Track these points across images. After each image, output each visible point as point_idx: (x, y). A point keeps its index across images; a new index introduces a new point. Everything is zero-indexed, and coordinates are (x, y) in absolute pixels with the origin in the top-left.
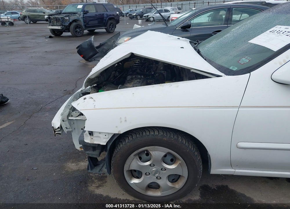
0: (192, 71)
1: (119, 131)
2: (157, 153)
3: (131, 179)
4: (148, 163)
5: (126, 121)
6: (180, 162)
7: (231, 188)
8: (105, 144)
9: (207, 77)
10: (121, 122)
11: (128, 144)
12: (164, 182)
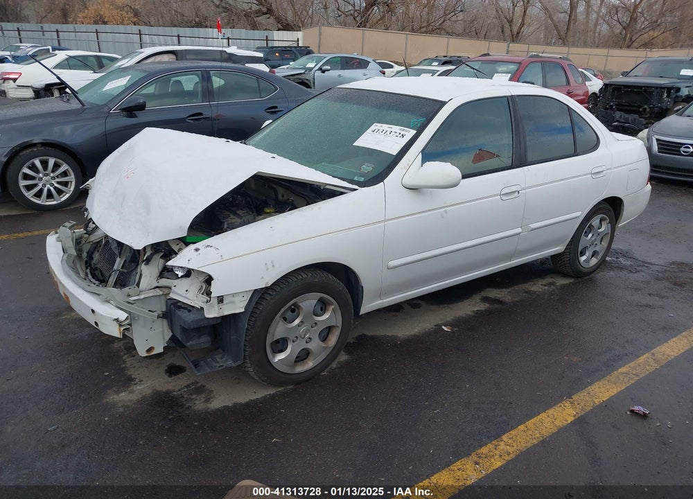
0: (327, 187)
1: (267, 283)
2: (308, 302)
3: (274, 357)
4: (297, 322)
5: (273, 266)
6: (333, 307)
7: (369, 334)
8: (243, 310)
9: (342, 193)
10: (267, 269)
11: (272, 301)
12: (315, 345)
